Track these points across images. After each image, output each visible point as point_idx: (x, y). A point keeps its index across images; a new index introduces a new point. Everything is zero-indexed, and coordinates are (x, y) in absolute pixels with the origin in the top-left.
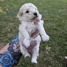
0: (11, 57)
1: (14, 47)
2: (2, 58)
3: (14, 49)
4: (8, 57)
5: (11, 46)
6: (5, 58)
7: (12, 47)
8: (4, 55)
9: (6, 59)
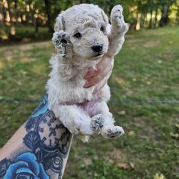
0: (36, 163)
1: (42, 131)
2: (9, 171)
3: (42, 139)
4: (27, 164)
5: (32, 129)
6: (19, 171)
7: (36, 133)
9: (21, 173)
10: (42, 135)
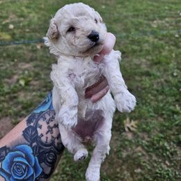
2: (7, 158)
3: (39, 135)
5: (32, 124)
6: (16, 160)
8: (12, 151)
10: (40, 131)
